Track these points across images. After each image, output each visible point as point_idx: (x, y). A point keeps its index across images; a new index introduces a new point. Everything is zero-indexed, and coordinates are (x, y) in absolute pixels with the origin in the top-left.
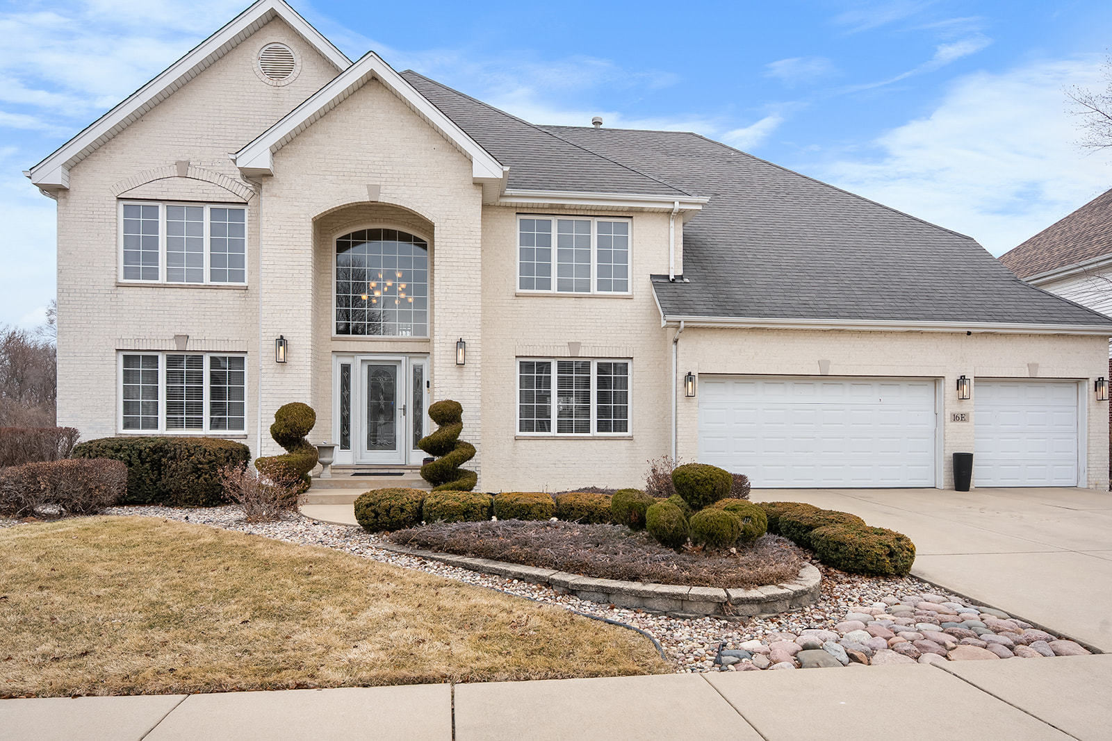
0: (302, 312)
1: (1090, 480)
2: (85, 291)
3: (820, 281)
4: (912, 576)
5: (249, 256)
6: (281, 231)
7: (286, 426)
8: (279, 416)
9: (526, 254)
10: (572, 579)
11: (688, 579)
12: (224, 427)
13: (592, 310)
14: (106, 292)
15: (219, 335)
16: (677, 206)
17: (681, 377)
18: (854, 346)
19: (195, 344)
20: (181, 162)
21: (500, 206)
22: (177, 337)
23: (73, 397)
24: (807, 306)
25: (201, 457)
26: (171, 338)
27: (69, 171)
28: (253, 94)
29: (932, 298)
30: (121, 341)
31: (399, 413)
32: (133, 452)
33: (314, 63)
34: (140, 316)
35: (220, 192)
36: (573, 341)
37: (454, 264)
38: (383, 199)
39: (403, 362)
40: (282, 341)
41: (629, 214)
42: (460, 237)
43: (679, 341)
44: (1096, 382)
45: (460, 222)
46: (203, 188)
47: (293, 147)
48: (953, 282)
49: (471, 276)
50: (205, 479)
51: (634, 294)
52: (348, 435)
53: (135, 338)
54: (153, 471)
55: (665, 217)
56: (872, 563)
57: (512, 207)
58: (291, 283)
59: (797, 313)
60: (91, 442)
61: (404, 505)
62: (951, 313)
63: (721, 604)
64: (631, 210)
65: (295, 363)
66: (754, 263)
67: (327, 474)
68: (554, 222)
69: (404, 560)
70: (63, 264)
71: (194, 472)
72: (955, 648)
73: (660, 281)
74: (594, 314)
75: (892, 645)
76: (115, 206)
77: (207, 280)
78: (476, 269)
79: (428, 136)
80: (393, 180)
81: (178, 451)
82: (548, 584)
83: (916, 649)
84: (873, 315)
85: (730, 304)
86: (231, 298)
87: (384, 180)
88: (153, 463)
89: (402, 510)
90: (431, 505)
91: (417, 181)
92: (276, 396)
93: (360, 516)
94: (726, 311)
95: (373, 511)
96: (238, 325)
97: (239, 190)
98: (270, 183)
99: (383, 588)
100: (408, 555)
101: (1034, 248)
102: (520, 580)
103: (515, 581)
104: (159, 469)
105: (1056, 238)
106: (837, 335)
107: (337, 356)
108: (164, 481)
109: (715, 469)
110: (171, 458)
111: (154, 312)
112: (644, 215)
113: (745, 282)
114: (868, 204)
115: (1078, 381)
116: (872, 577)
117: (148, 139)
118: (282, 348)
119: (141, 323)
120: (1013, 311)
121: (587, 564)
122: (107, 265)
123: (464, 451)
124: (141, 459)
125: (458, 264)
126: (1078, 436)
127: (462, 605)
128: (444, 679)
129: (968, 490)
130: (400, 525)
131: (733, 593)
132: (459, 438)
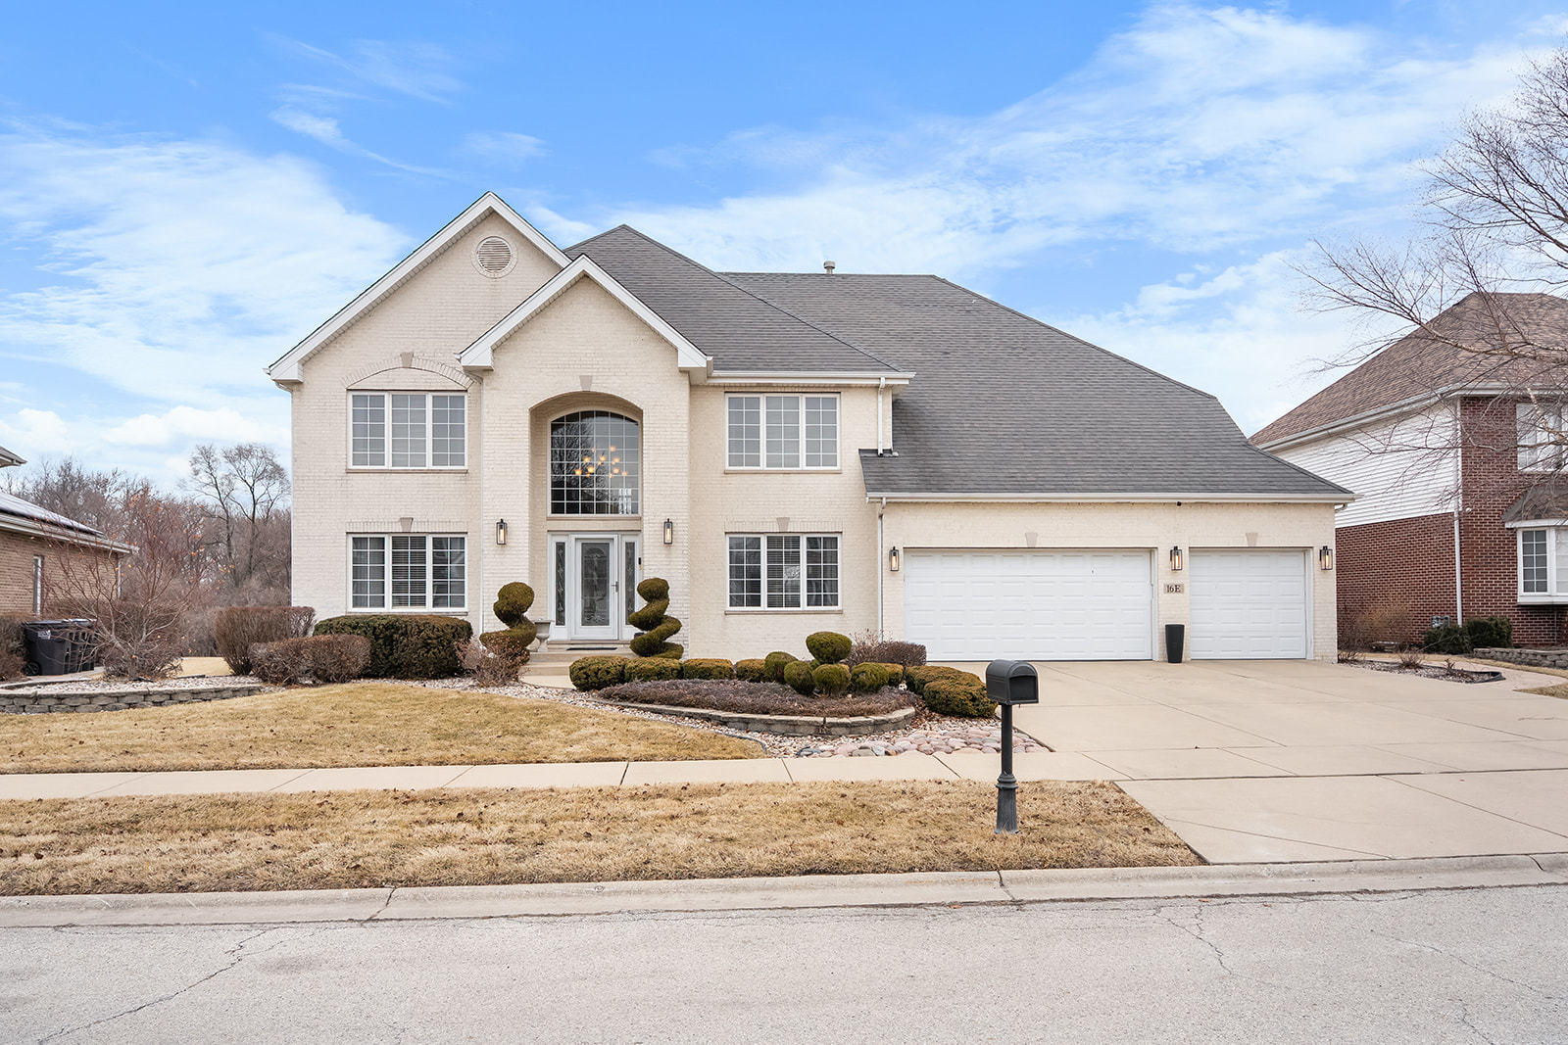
0: (520, 496)
1: (1317, 652)
2: (319, 478)
5: (469, 441)
6: (499, 420)
7: (507, 604)
8: (501, 594)
9: (734, 432)
10: (723, 714)
11: (802, 712)
12: (445, 605)
13: (801, 486)
14: (337, 478)
15: (442, 518)
16: (883, 382)
17: (886, 552)
19: (419, 526)
20: (406, 354)
21: (708, 386)
22: (402, 520)
23: (308, 578)
25: (430, 632)
26: (397, 520)
27: (303, 365)
28: (472, 287)
30: (351, 524)
31: (612, 590)
33: (529, 255)
34: (368, 500)
35: (444, 382)
36: (782, 517)
38: (593, 389)
39: (616, 540)
40: (502, 525)
41: (838, 390)
42: (667, 422)
43: (883, 517)
44: (1321, 551)
46: (429, 378)
47: (513, 344)
49: (678, 459)
50: (434, 653)
51: (841, 468)
52: (563, 611)
53: (364, 521)
54: (386, 646)
55: (873, 391)
56: (957, 706)
57: (720, 386)
58: (509, 470)
60: (330, 620)
61: (610, 668)
63: (819, 726)
64: (838, 386)
65: (513, 545)
67: (544, 648)
68: (763, 398)
69: (608, 708)
71: (423, 647)
73: (868, 456)
74: (803, 489)
76: (344, 397)
77: (429, 465)
78: (683, 452)
79: (636, 327)
80: (604, 370)
81: (409, 628)
82: (708, 718)
84: (1079, 487)
86: (452, 482)
87: (595, 371)
88: (386, 638)
89: (608, 673)
90: (631, 668)
91: (627, 371)
92: (497, 575)
93: (574, 679)
94: (929, 487)
95: (585, 673)
96: (458, 507)
97: (461, 382)
98: (491, 378)
99: (591, 721)
100: (611, 705)
102: (690, 718)
103: (687, 719)
104: (391, 645)
106: (1044, 507)
107: (553, 535)
108: (396, 655)
109: (837, 635)
110: (402, 634)
111: (381, 497)
112: (852, 390)
113: (956, 455)
115: (1305, 550)
117: (375, 334)
118: (502, 531)
119: (369, 507)
120: (1231, 479)
122: (338, 453)
123: (670, 625)
124: (377, 635)
125: (666, 448)
126: (1303, 606)
127: (644, 729)
128: (624, 759)
129: (1180, 662)
130: (606, 684)
131: (828, 720)
132: (666, 614)
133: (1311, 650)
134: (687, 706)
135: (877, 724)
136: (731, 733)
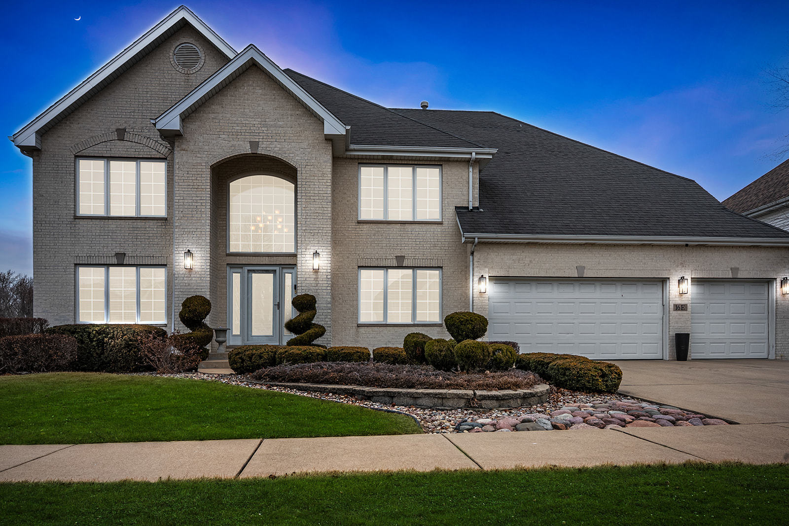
0: (203, 233)
1: (777, 353)
2: (53, 222)
3: (578, 210)
4: (620, 394)
6: (188, 175)
7: (189, 312)
8: (184, 305)
10: (367, 389)
11: (448, 385)
13: (413, 232)
14: (67, 223)
15: (147, 253)
16: (474, 156)
17: (476, 279)
18: (602, 256)
19: (130, 259)
20: (120, 129)
21: (346, 158)
22: (117, 255)
23: (44, 298)
24: (568, 227)
25: (131, 336)
26: (113, 255)
27: (41, 136)
28: (171, 80)
29: (660, 221)
30: (78, 258)
32: (85, 334)
33: (214, 57)
34: (91, 239)
35: (148, 150)
36: (399, 255)
37: (312, 198)
38: (260, 151)
39: (277, 271)
40: (189, 254)
41: (440, 163)
42: (316, 178)
43: (475, 253)
44: (782, 281)
45: (315, 167)
46: (136, 147)
47: (197, 115)
48: (677, 210)
49: (323, 206)
50: (134, 352)
51: (444, 220)
53: (88, 255)
54: (99, 347)
55: (465, 164)
57: (355, 159)
58: (195, 213)
59: (560, 232)
60: (55, 327)
61: (262, 353)
62: (674, 231)
63: (469, 399)
64: (441, 159)
65: (198, 270)
66: (532, 198)
67: (221, 349)
69: (258, 386)
70: (37, 203)
71: (126, 347)
72: (631, 422)
73: (462, 211)
74: (414, 235)
75: (586, 421)
76: (73, 162)
78: (327, 201)
79: (293, 105)
80: (268, 137)
81: (116, 332)
82: (353, 393)
83: (603, 422)
84: (616, 233)
85: (512, 226)
86: (156, 226)
87: (262, 137)
88: (98, 341)
89: (261, 357)
90: (281, 353)
91: (285, 138)
92: (185, 293)
93: (233, 364)
94: (509, 231)
95: (240, 358)
96: (160, 245)
97: (160, 148)
98: (181, 141)
100: (260, 384)
101: (746, 194)
102: (334, 393)
103: (331, 394)
104: (103, 346)
105: (762, 187)
106: (590, 248)
107: (231, 268)
108: (106, 354)
110: (111, 338)
111: (101, 237)
112: (450, 163)
113: (524, 211)
114: (618, 158)
115: (768, 281)
116: (589, 393)
117: (96, 113)
118: (189, 259)
119: (92, 245)
120: (721, 229)
121: (379, 379)
122: (68, 203)
123: (317, 330)
124: (90, 339)
125: (315, 198)
126: (768, 321)
129: (686, 360)
130: (259, 367)
131: (478, 393)
132: (313, 322)
133: (773, 352)
134: (331, 383)
135: (525, 397)
136: (376, 407)
